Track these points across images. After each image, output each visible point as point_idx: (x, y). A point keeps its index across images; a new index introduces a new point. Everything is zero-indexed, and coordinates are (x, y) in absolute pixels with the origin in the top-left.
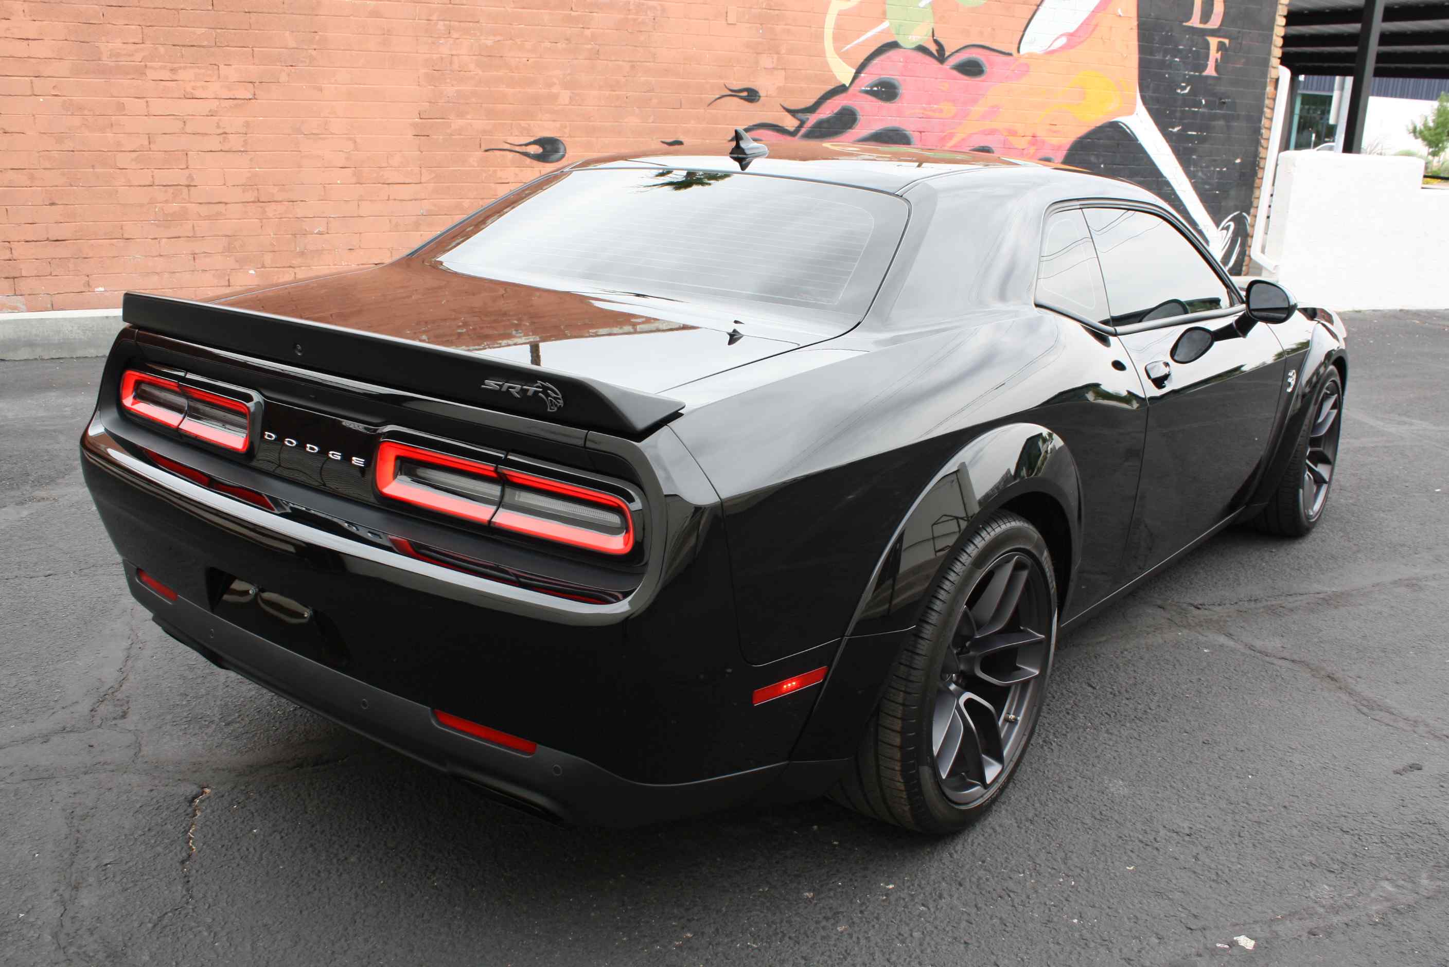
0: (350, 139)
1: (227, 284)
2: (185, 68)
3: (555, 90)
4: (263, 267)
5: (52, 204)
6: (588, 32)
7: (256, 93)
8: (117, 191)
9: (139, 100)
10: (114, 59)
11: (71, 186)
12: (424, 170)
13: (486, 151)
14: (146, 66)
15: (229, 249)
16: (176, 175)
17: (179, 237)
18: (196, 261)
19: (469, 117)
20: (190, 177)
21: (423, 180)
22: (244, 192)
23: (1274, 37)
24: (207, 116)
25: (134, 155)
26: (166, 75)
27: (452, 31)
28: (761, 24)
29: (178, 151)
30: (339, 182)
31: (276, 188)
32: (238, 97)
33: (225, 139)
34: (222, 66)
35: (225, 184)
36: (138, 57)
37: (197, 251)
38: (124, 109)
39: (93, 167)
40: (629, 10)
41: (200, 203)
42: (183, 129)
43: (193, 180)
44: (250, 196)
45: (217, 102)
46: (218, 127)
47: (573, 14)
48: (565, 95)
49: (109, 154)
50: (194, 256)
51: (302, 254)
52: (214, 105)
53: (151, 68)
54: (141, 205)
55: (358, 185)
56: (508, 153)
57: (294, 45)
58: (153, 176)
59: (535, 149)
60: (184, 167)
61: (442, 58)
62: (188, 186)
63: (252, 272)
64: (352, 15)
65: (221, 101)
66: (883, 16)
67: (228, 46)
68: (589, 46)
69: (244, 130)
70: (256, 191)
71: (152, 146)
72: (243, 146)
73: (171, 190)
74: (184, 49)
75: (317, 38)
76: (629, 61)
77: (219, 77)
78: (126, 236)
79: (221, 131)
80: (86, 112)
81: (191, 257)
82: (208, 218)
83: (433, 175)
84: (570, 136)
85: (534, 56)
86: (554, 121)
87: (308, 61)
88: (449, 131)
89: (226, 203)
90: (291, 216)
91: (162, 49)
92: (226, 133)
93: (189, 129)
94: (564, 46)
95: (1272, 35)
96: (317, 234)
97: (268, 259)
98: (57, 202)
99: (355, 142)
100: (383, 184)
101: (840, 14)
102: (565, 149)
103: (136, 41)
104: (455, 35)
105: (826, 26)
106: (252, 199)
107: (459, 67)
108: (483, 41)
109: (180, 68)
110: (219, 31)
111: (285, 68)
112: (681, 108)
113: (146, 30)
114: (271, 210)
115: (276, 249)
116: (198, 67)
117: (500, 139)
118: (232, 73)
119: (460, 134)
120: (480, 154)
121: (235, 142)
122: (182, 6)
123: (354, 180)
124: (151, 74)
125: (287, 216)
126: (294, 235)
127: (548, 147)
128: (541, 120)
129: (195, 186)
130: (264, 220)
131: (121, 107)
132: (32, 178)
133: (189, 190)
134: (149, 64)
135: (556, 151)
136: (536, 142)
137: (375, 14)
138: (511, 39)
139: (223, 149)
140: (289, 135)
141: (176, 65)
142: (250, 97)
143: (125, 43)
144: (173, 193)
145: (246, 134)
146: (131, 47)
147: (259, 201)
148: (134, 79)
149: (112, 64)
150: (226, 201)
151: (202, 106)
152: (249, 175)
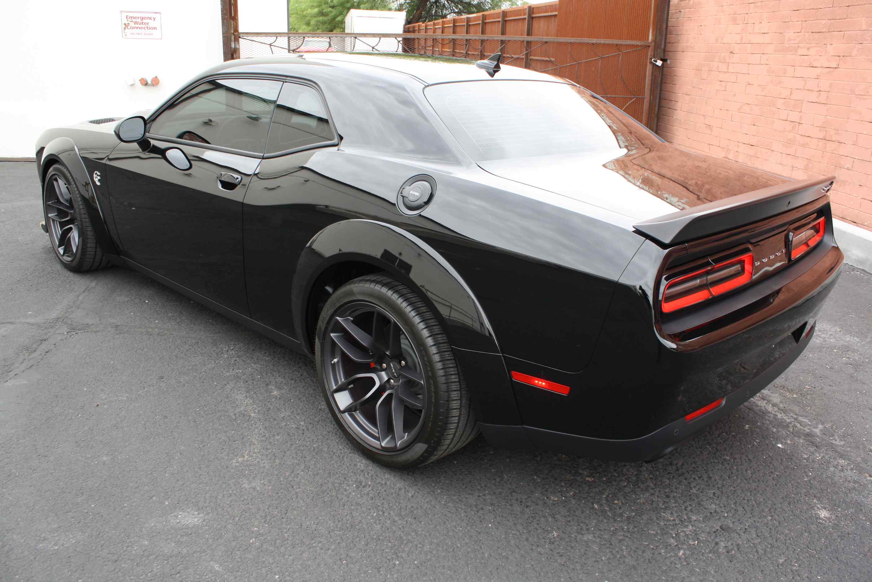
2: (813, 47)
5: (754, 125)
7: (838, 64)
8: (774, 122)
9: (792, 67)
10: (788, 43)
11: (761, 116)
14: (799, 47)
16: (794, 116)
24: (816, 78)
25: (784, 100)
26: (804, 52)
29: (799, 100)
33: (820, 95)
34: (828, 45)
35: (813, 125)
36: (797, 41)
37: (794, 166)
39: (770, 106)
41: (802, 135)
43: (802, 119)
44: (821, 135)
45: (821, 70)
46: (818, 86)
49: (776, 99)
53: (802, 48)
54: (781, 132)
58: (788, 115)
60: (800, 110)
62: (799, 123)
65: (824, 69)
67: (834, 31)
71: (791, 97)
72: (825, 100)
73: (792, 124)
74: (815, 34)
77: (825, 53)
79: (819, 89)
80: (774, 74)
82: (802, 145)
91: (807, 35)
93: (806, 88)
96: (847, 169)
98: (756, 124)
103: (799, 31)
109: (811, 47)
110: (832, 21)
111: (857, 45)
113: (804, 23)
114: (831, 146)
116: (818, 47)
118: (831, 50)
121: (823, 98)
122: (819, 7)
124: (800, 52)
125: (835, 152)
126: (836, 166)
129: (802, 124)
130: (825, 153)
131: (785, 71)
132: (751, 109)
133: (799, 126)
134: (801, 45)
139: (818, 101)
140: (849, 94)
141: (810, 45)
142: (837, 66)
143: (794, 33)
144: (793, 127)
145: (828, 92)
146: (796, 35)
147: (825, 139)
148: (793, 54)
149: (787, 46)
150: (812, 136)
151: (815, 72)
152: (824, 120)
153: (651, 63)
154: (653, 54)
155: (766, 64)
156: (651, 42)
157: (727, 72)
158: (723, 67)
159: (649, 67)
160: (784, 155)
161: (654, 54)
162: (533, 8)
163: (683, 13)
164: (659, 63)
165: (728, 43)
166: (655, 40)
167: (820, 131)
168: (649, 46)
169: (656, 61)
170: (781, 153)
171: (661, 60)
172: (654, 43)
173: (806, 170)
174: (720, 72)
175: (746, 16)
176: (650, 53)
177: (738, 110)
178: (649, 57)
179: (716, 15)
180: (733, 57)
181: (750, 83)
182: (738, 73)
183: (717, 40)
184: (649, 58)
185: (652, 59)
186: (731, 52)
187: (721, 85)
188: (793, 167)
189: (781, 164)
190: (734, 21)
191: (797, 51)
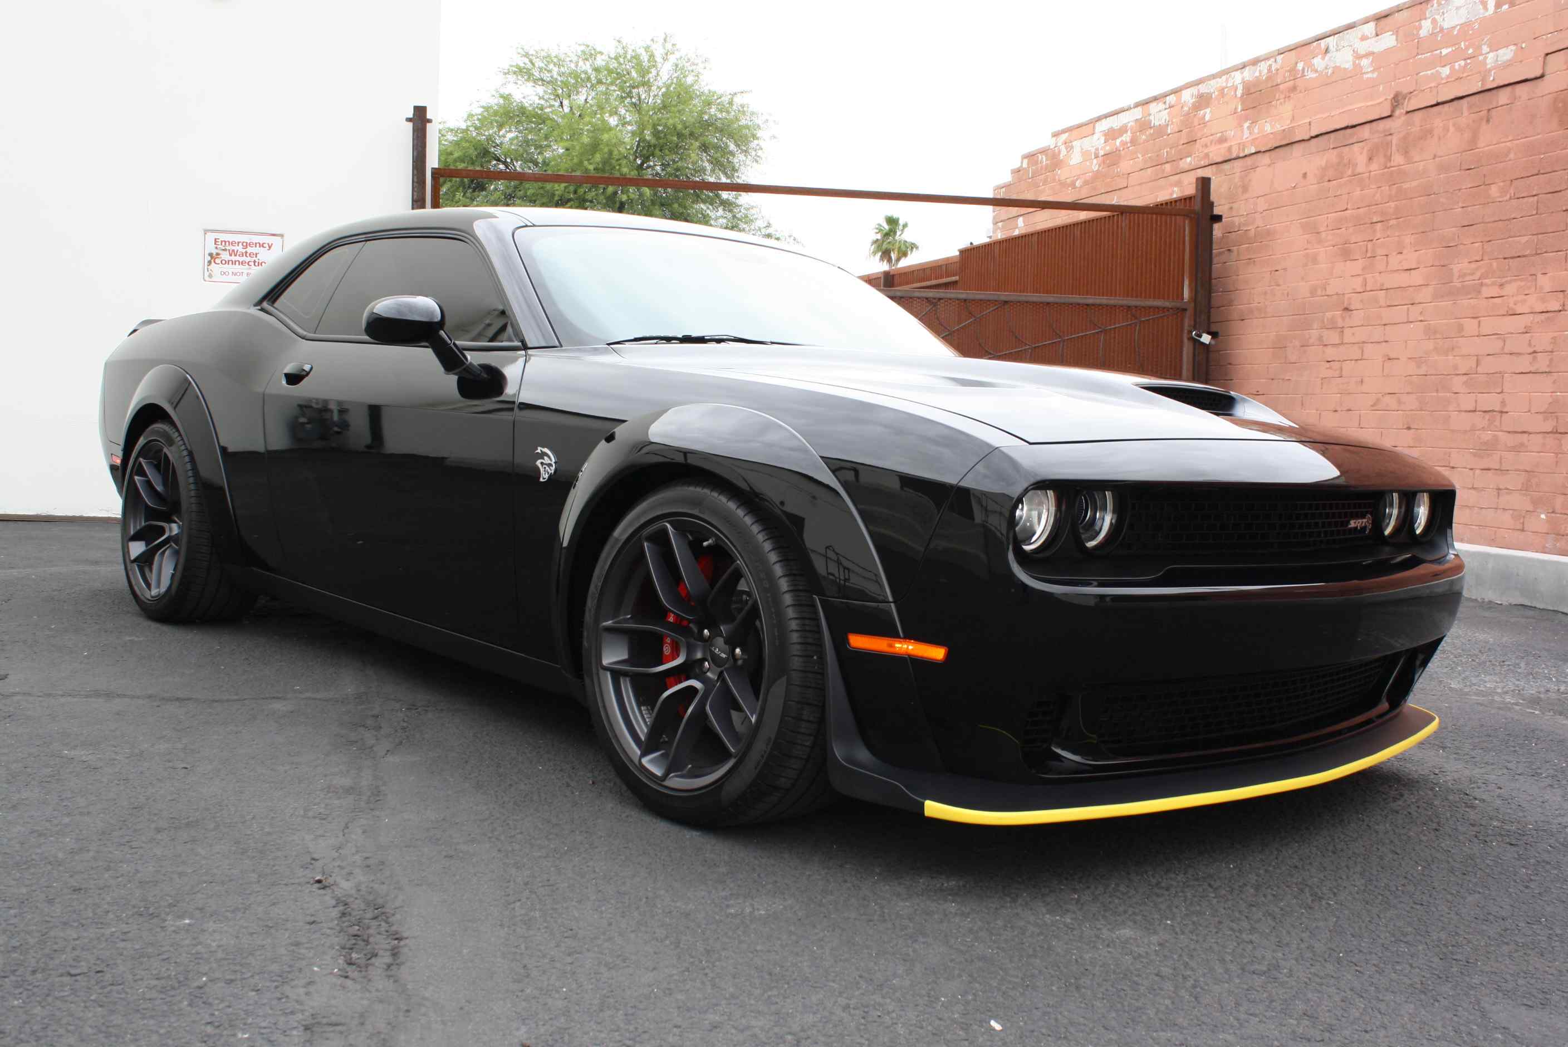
1: (1521, 527)
2: (1510, 282)
4: (1554, 511)
5: (1409, 428)
8: (1450, 417)
9: (1472, 320)
10: (1461, 280)
11: (1421, 410)
14: (1482, 285)
15: (1526, 488)
16: (1490, 401)
17: (1489, 469)
18: (1500, 497)
20: (1503, 403)
24: (1523, 333)
25: (1465, 378)
26: (1494, 291)
29: (1496, 373)
32: (1549, 310)
33: (1534, 359)
34: (1539, 276)
35: (1529, 411)
36: (1478, 275)
37: (1501, 487)
38: (1462, 330)
39: (1437, 391)
41: (1509, 432)
42: (1503, 348)
43: (1505, 405)
44: (1548, 426)
45: (1532, 317)
46: (1530, 345)
49: (1449, 377)
50: (1499, 492)
52: (1529, 320)
53: (1486, 285)
54: (1465, 432)
58: (1476, 401)
60: (1499, 390)
62: (1502, 412)
65: (1536, 315)
67: (1546, 252)
69: (1551, 348)
70: (1556, 420)
71: (1480, 370)
72: (1548, 366)
73: (1487, 416)
74: (1511, 260)
77: (1536, 288)
78: (1451, 465)
79: (1531, 350)
80: (1438, 336)
81: (1496, 493)
82: (1513, 449)
89: (1529, 434)
91: (1495, 264)
92: (1535, 352)
93: (1506, 351)
97: (1558, 502)
98: (1412, 427)
103: (1478, 258)
106: (1550, 430)
109: (1506, 282)
110: (1540, 236)
113: (1486, 246)
116: (1521, 280)
118: (1545, 282)
121: (1542, 363)
122: (1513, 216)
124: (1486, 292)
129: (1507, 412)
130: (1560, 455)
131: (1461, 328)
132: (1399, 402)
133: (1501, 417)
134: (1485, 281)
139: (1532, 370)
141: (1504, 280)
142: (1561, 308)
143: (1470, 262)
144: (1489, 420)
145: (1552, 352)
146: (1473, 265)
147: (1557, 432)
148: (1472, 298)
149: (1459, 285)
150: (1530, 430)
151: (1520, 323)
152: (1551, 400)
153: (1191, 339)
154: (1192, 323)
155: (1421, 321)
156: (1189, 301)
157: (1342, 343)
158: (1333, 337)
159: (1187, 348)
160: (1478, 472)
161: (1195, 321)
162: (893, 276)
163: (1235, 253)
164: (1206, 339)
165: (1337, 294)
166: (1194, 299)
167: (1545, 419)
168: (1185, 310)
169: (1200, 336)
170: (1471, 469)
171: (1209, 333)
172: (1192, 305)
173: (1526, 490)
174: (1326, 345)
175: (1370, 245)
176: (1187, 322)
177: (1372, 406)
178: (1186, 327)
179: (1306, 249)
180: (1350, 316)
181: (1392, 356)
182: (1364, 342)
183: (1313, 292)
184: (1186, 331)
185: (1191, 332)
186: (1346, 309)
187: (1330, 368)
188: (1499, 489)
189: (1473, 488)
190: (1346, 254)
191: (1479, 292)
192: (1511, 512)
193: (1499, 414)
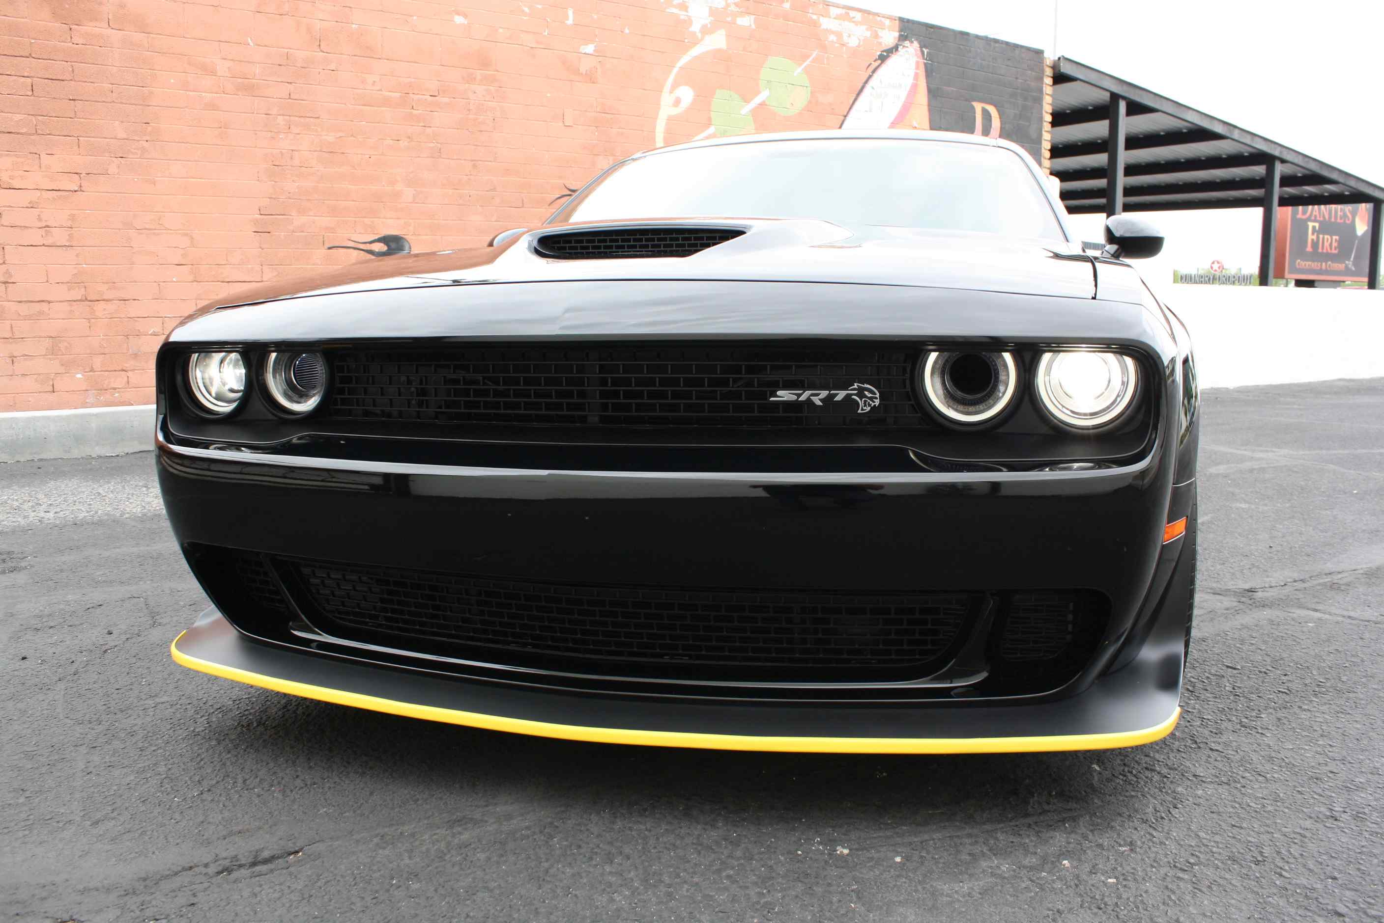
0: (186, 235)
1: (51, 389)
3: (399, 187)
4: (92, 370)
6: (428, 130)
7: (82, 185)
12: (265, 267)
13: (330, 248)
15: (53, 351)
18: (15, 364)
19: (311, 213)
20: (7, 272)
21: (264, 280)
22: (69, 290)
23: (1043, 151)
24: (28, 208)
27: (292, 127)
28: (596, 127)
30: (174, 279)
31: (106, 286)
32: (61, 189)
33: (47, 233)
34: (43, 156)
35: (47, 281)
37: (16, 354)
40: (469, 110)
41: (20, 302)
43: (11, 276)
44: (77, 294)
45: (38, 193)
46: (40, 219)
47: (415, 112)
48: (408, 193)
50: (13, 359)
51: (135, 356)
52: (34, 196)
55: (195, 283)
56: (352, 250)
57: (125, 136)
59: (380, 247)
61: (282, 154)
62: (5, 283)
63: (79, 376)
64: (186, 107)
65: (43, 192)
66: (709, 124)
67: (49, 134)
68: (432, 145)
69: (69, 224)
70: (83, 289)
72: (68, 241)
75: (149, 129)
76: (472, 161)
77: (40, 167)
79: (44, 224)
81: (9, 361)
82: (28, 318)
83: (275, 274)
84: (414, 234)
85: (376, 153)
86: (398, 219)
87: (139, 152)
88: (291, 228)
89: (49, 302)
90: (123, 316)
92: (48, 226)
93: (5, 221)
94: (406, 143)
95: (1041, 148)
96: (151, 335)
97: (97, 362)
99: (192, 238)
100: (223, 282)
101: (670, 119)
102: (410, 248)
104: (295, 130)
105: (657, 131)
106: (79, 298)
107: (300, 163)
108: (324, 137)
110: (40, 118)
111: (114, 159)
112: (523, 207)
115: (106, 351)
116: (17, 156)
117: (343, 236)
118: (54, 162)
119: (303, 232)
120: (323, 251)
121: (59, 236)
123: (191, 278)
125: (118, 315)
126: (126, 335)
127: (393, 245)
128: (385, 218)
129: (14, 283)
130: (93, 320)
133: (6, 287)
135: (400, 248)
136: (379, 240)
137: (212, 106)
138: (352, 136)
139: (46, 243)
140: (119, 229)
142: (76, 189)
145: (71, 228)
147: (86, 300)
150: (49, 299)
151: (25, 198)
152: (75, 271)
173: (52, 354)
192: (35, 376)
193: (4, 285)
